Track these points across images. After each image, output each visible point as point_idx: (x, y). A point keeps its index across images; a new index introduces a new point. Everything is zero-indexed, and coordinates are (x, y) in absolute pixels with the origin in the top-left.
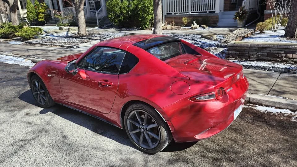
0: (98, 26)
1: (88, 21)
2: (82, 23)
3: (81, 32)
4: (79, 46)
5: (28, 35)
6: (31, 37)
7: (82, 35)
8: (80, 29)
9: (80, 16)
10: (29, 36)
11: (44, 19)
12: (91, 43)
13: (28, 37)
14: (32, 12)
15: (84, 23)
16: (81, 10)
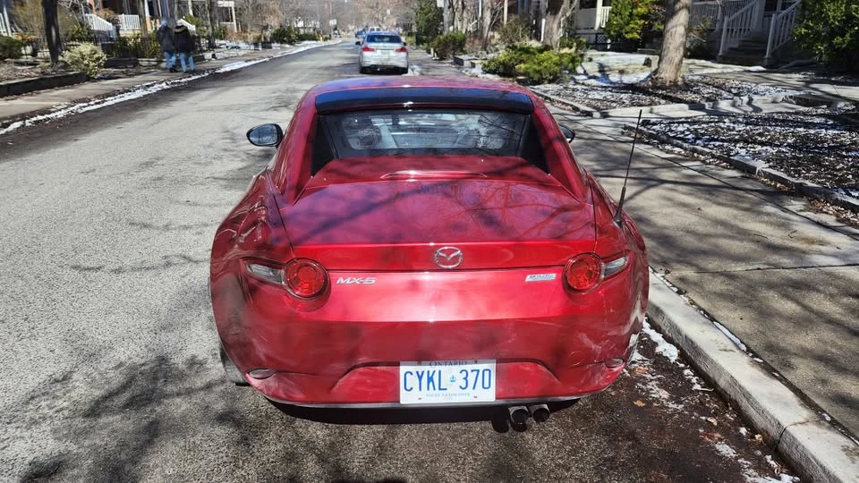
0: (766, 61)
1: (746, 43)
2: (671, 47)
3: (662, 76)
4: (610, 114)
5: (539, 72)
6: (544, 77)
7: (659, 85)
8: (664, 65)
9: (673, 27)
10: (541, 75)
11: (640, 34)
12: (652, 109)
13: (536, 77)
14: (620, 14)
15: (677, 49)
16: (681, 9)
